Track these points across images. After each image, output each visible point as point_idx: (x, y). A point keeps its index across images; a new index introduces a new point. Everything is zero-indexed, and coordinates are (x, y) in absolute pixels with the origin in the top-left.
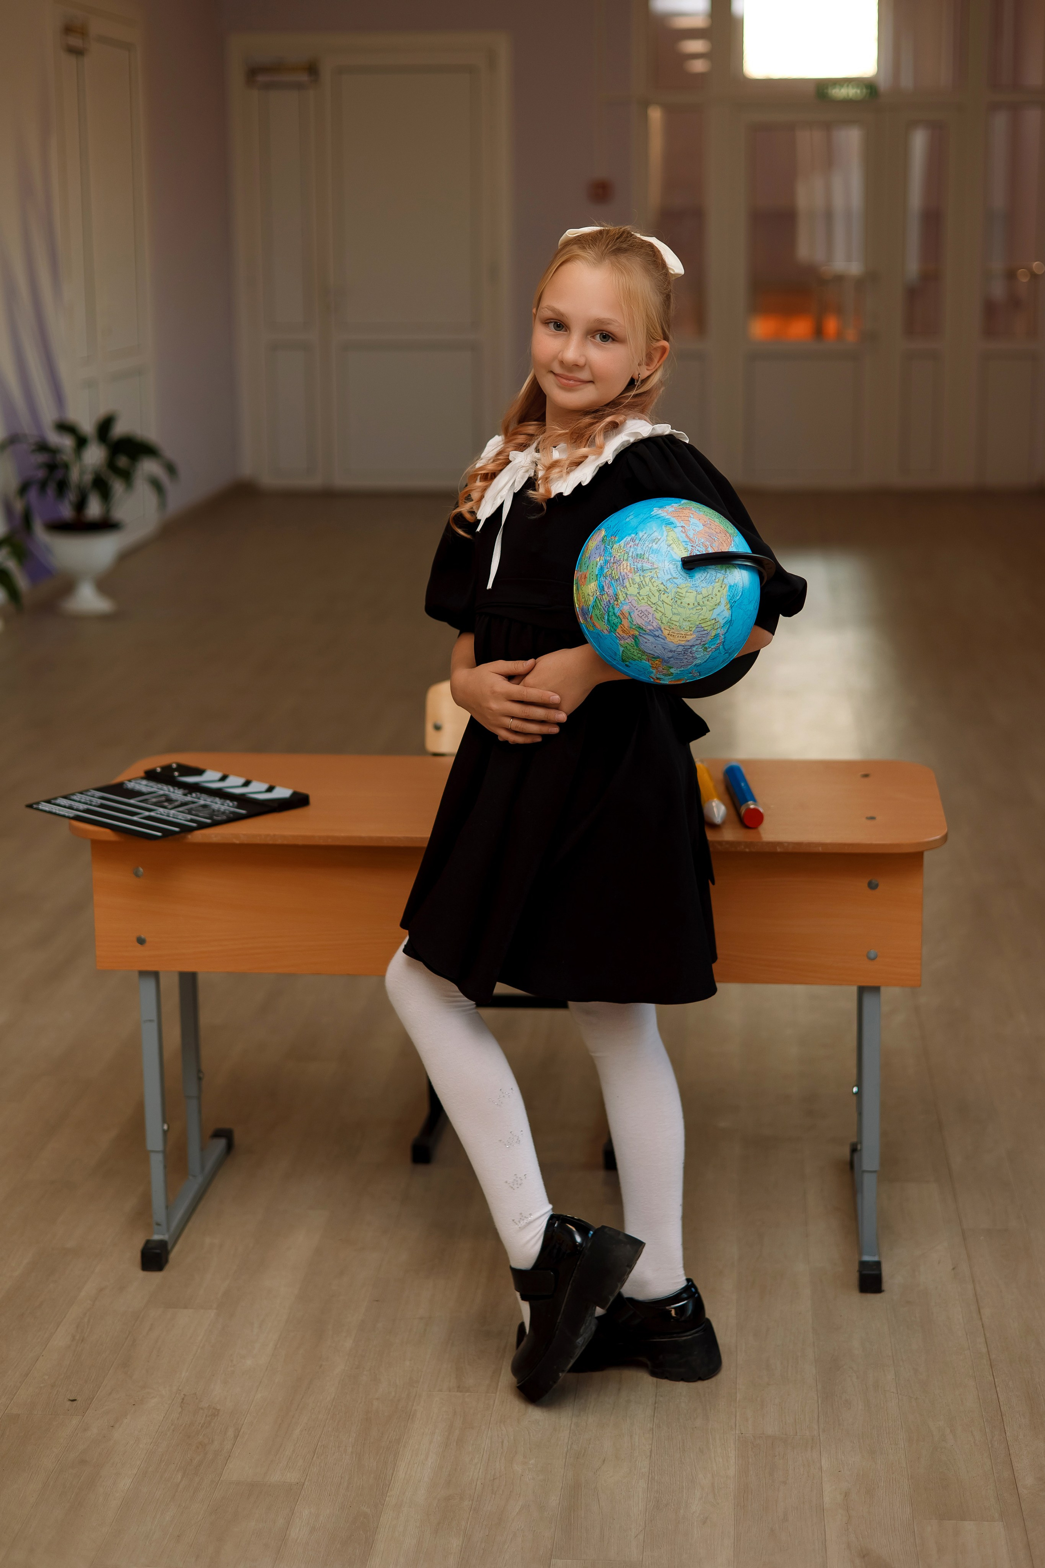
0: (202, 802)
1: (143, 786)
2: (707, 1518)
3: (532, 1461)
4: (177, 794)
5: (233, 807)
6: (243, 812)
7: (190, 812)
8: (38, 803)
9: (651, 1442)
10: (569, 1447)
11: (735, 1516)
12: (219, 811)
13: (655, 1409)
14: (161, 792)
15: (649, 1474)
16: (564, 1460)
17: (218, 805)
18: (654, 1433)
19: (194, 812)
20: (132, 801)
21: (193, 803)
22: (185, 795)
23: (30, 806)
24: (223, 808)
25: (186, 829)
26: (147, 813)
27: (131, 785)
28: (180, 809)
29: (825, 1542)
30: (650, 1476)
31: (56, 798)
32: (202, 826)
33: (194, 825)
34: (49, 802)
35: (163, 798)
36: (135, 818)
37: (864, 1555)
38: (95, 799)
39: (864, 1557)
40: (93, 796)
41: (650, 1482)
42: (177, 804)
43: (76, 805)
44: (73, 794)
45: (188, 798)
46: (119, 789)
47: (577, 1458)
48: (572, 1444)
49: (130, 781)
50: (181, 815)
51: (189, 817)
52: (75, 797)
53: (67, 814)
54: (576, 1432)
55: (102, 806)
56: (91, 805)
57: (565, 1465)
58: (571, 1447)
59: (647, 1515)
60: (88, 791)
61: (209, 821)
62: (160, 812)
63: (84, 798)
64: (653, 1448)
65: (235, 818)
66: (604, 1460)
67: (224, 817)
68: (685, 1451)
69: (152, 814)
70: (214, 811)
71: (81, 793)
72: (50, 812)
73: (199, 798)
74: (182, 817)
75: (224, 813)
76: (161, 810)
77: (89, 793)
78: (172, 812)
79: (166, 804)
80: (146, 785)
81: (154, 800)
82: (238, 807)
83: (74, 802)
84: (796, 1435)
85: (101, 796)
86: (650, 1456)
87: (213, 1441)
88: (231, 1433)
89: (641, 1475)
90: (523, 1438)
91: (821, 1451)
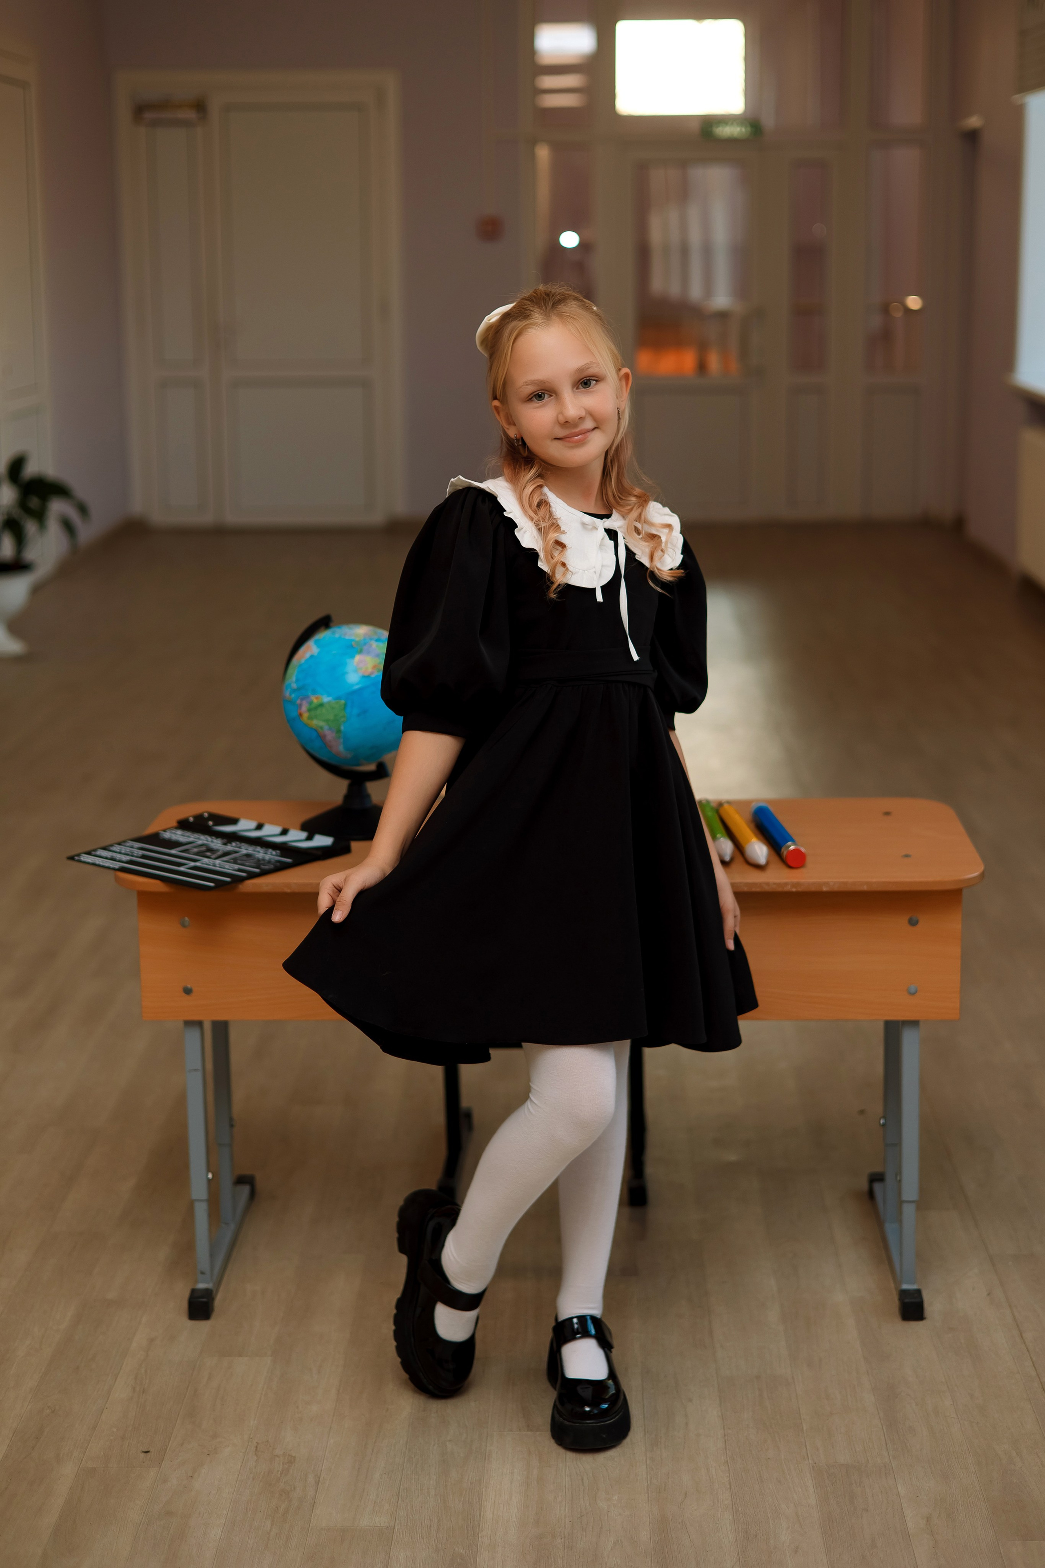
0: (244, 851)
1: (179, 836)
2: (797, 1547)
3: (615, 1498)
4: (217, 844)
5: (277, 856)
6: (289, 860)
7: (235, 861)
8: (79, 855)
9: (728, 1475)
10: (649, 1482)
11: (824, 1544)
12: (264, 860)
13: (725, 1441)
14: (200, 842)
15: (732, 1506)
16: (647, 1495)
17: (260, 853)
18: (730, 1465)
19: (239, 862)
20: (173, 852)
21: (236, 852)
22: (225, 844)
23: (71, 858)
24: (267, 857)
25: (237, 880)
26: (192, 864)
27: (167, 835)
28: (225, 858)
30: (734, 1507)
31: (95, 850)
32: (252, 876)
33: (244, 874)
34: (89, 853)
35: (204, 848)
36: (182, 869)
38: (136, 850)
40: (132, 847)
41: (735, 1514)
42: (219, 853)
43: (118, 856)
44: (112, 845)
45: (229, 848)
46: (154, 839)
47: (659, 1493)
48: (651, 1478)
49: (165, 831)
50: (227, 865)
51: (236, 867)
52: (114, 849)
53: (112, 866)
54: (653, 1467)
55: (143, 857)
56: (132, 856)
57: (648, 1500)
58: (651, 1482)
59: (739, 1546)
60: (125, 841)
61: (257, 870)
62: (205, 862)
63: (124, 849)
64: (731, 1480)
65: (281, 867)
67: (272, 867)
68: (763, 1481)
69: (198, 864)
70: (259, 860)
71: (119, 844)
72: (94, 864)
73: (240, 847)
74: (230, 868)
75: (269, 862)
76: (206, 860)
77: (128, 844)
78: (218, 862)
79: (208, 854)
80: (183, 835)
81: (195, 850)
82: (282, 856)
83: (115, 854)
84: (869, 1463)
85: (141, 846)
86: (731, 1489)
87: (295, 1488)
88: (311, 1479)
89: (724, 1507)
90: (602, 1475)
91: (895, 1478)
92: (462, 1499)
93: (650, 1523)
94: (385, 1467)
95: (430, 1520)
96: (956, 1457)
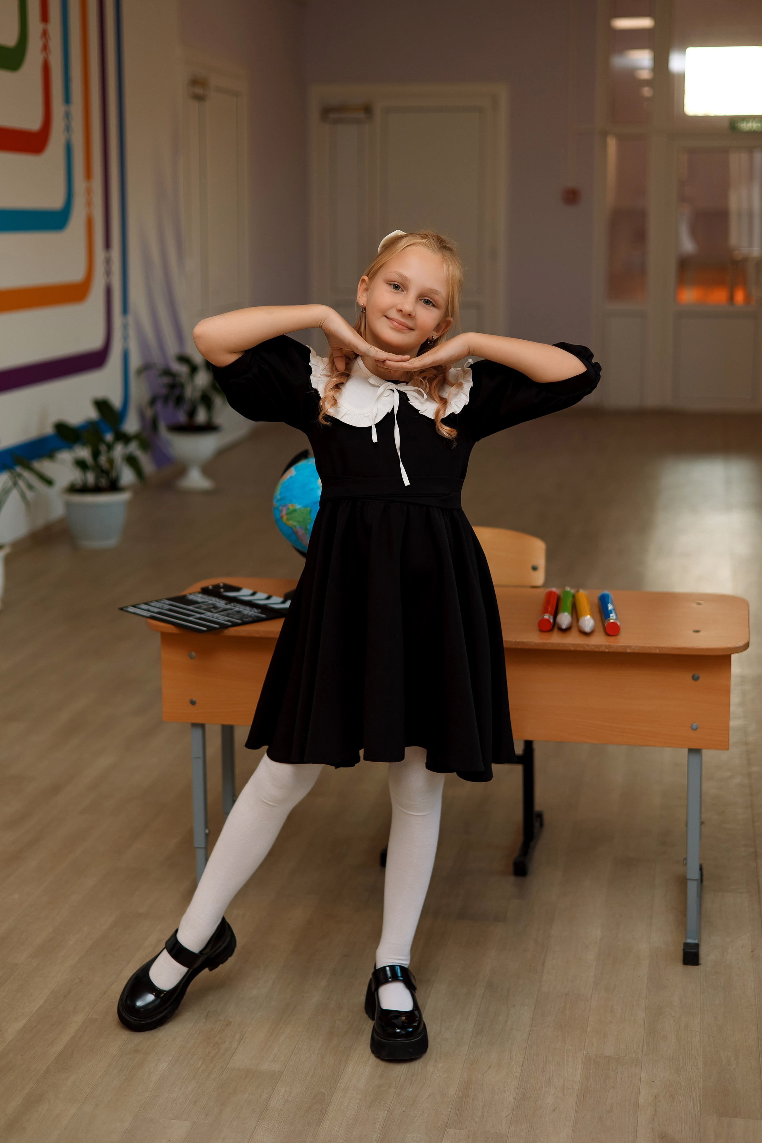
0: (237, 609)
1: (199, 598)
2: (556, 1108)
3: (441, 1065)
4: (221, 604)
5: (258, 613)
6: (263, 616)
7: (228, 615)
8: (127, 607)
9: (524, 1056)
10: (467, 1057)
11: (576, 1107)
12: (247, 615)
13: (529, 1034)
14: (210, 602)
16: (462, 1065)
17: (247, 611)
18: (527, 1051)
19: (230, 615)
20: (190, 607)
21: (231, 609)
22: (226, 604)
23: (121, 609)
24: (250, 613)
25: (223, 627)
26: (199, 616)
27: (191, 597)
28: (222, 613)
29: (637, 1127)
30: (521, 1078)
31: (139, 604)
32: (235, 625)
33: (229, 623)
34: (134, 606)
35: (211, 606)
36: (191, 618)
37: (663, 1137)
38: (166, 605)
39: (663, 1138)
40: (164, 603)
41: (520, 1082)
42: (220, 610)
43: (152, 609)
44: (151, 602)
45: (228, 606)
46: (183, 600)
47: (472, 1064)
48: (469, 1055)
49: (190, 594)
50: (221, 617)
51: (227, 618)
52: (153, 604)
53: (145, 615)
54: (473, 1047)
55: (170, 610)
56: (162, 609)
57: (463, 1069)
58: (468, 1057)
59: (515, 1103)
60: (161, 600)
61: (239, 621)
62: (208, 615)
63: (158, 604)
64: (525, 1060)
65: (257, 620)
66: (490, 1066)
67: (250, 619)
68: (547, 1063)
69: (203, 616)
70: (244, 615)
71: (157, 601)
72: (135, 614)
73: (235, 606)
74: (221, 618)
75: (250, 616)
76: (209, 614)
77: (163, 602)
78: (216, 615)
79: (212, 610)
80: (201, 597)
81: (205, 607)
82: (261, 613)
83: (152, 607)
84: (626, 1057)
85: (170, 603)
86: (522, 1065)
87: (225, 1042)
88: (237, 1037)
89: (514, 1077)
90: (436, 1050)
91: (641, 1068)
92: (335, 1058)
93: (459, 1083)
94: (289, 1033)
95: (309, 1069)
96: (690, 1057)
